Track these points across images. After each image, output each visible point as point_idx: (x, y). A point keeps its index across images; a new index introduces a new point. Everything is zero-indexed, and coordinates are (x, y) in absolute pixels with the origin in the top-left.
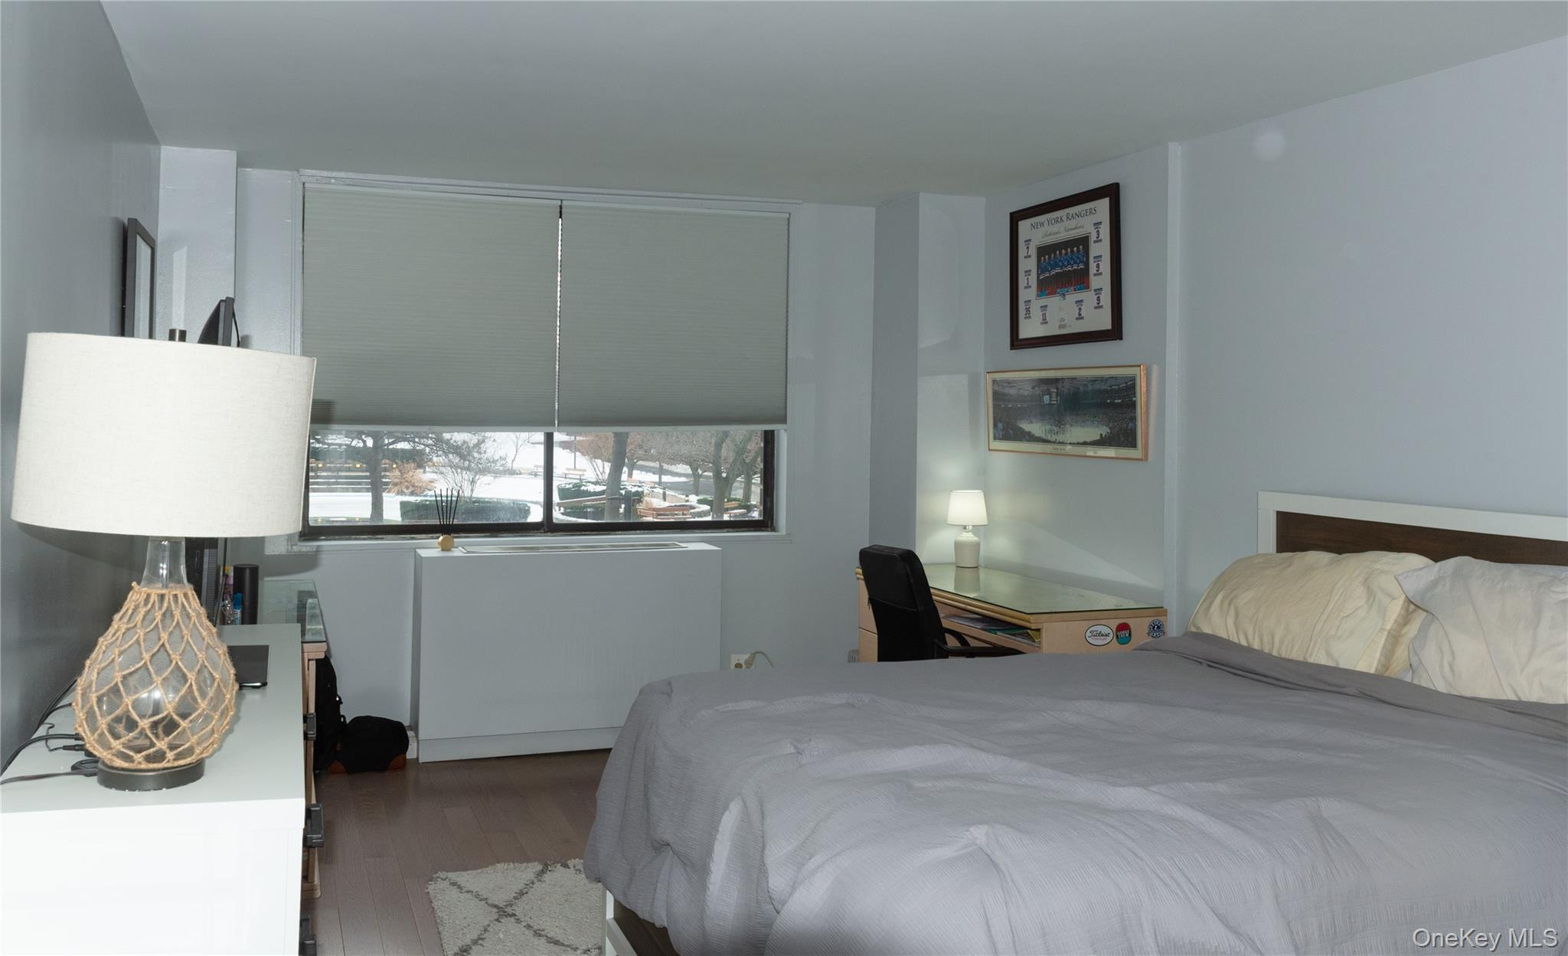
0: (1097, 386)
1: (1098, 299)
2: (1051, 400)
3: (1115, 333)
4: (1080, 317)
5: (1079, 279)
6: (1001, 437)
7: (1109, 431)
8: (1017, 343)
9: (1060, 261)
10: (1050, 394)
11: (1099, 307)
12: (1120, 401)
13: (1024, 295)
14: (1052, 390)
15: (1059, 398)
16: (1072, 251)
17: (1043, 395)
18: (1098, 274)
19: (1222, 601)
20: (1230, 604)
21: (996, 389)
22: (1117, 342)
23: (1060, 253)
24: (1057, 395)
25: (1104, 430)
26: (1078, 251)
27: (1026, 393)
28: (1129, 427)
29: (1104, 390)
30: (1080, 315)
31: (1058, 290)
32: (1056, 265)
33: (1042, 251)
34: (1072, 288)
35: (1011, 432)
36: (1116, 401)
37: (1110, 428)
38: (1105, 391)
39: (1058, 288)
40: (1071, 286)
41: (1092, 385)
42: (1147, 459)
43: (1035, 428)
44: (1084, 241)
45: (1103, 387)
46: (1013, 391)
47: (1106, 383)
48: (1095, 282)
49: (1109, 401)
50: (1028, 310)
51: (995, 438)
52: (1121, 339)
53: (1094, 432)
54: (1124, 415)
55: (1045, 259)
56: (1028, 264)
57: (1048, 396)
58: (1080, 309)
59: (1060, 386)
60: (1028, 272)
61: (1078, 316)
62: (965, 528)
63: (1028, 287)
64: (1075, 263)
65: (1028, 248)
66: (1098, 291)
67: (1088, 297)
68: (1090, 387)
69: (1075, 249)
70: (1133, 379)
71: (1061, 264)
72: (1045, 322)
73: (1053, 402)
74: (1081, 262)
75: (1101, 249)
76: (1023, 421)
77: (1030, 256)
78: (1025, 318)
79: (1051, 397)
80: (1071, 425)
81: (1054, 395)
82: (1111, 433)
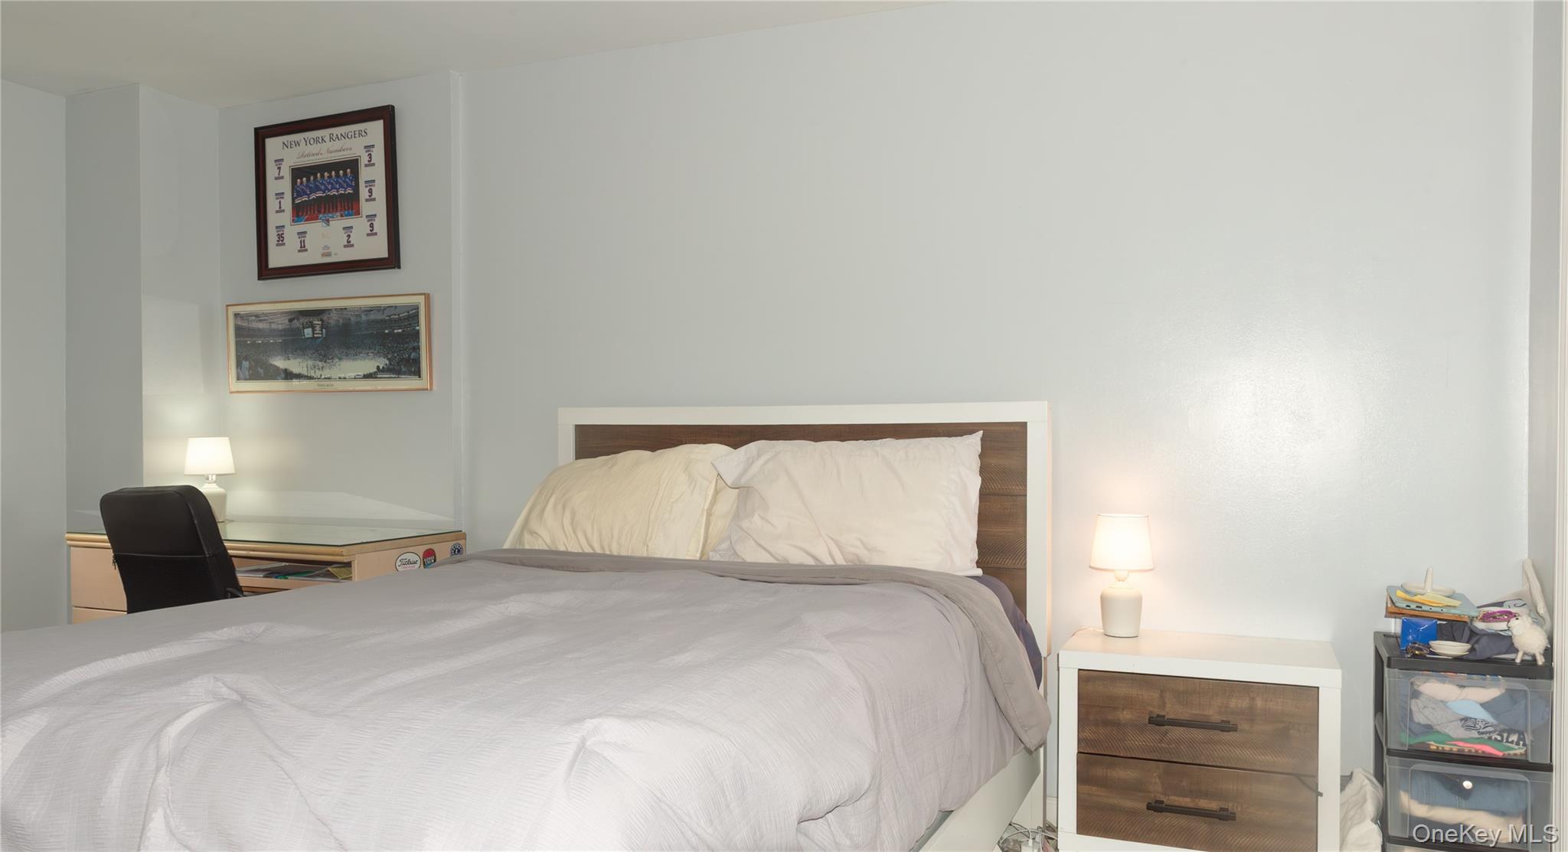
0: (372, 317)
1: (372, 226)
2: (314, 333)
3: (392, 260)
4: (349, 245)
5: (349, 204)
6: (248, 377)
7: (387, 362)
8: (265, 272)
9: (322, 184)
10: (313, 327)
11: (372, 233)
12: (400, 331)
13: (273, 220)
14: (315, 322)
15: (324, 330)
16: (338, 175)
17: (304, 328)
18: (371, 199)
19: (555, 506)
20: (564, 508)
21: (240, 323)
22: (396, 270)
23: (322, 176)
24: (322, 327)
25: (382, 362)
26: (345, 174)
27: (280, 327)
28: (412, 357)
29: (381, 320)
30: (349, 242)
31: (321, 216)
32: (319, 189)
33: (298, 173)
34: (338, 214)
35: (261, 371)
36: (396, 331)
37: (388, 359)
38: (383, 321)
39: (319, 212)
40: (337, 211)
41: (366, 315)
42: (431, 389)
43: (295, 365)
44: (353, 165)
45: (380, 317)
46: (261, 325)
47: (383, 314)
48: (366, 208)
49: (387, 331)
50: (281, 237)
51: (238, 379)
52: (399, 267)
53: (370, 365)
54: (406, 346)
55: (302, 183)
56: (279, 185)
57: (310, 330)
58: (349, 236)
59: (325, 317)
60: (280, 195)
61: (346, 243)
62: (208, 479)
63: (280, 211)
64: (341, 186)
65: (279, 168)
66: (371, 217)
67: (359, 224)
68: (364, 318)
69: (341, 172)
70: (417, 308)
71: (323, 187)
72: (303, 248)
73: (315, 335)
74: (349, 186)
75: (373, 173)
76: (279, 357)
77: (282, 178)
78: (277, 245)
79: (313, 330)
80: (340, 359)
81: (318, 328)
82: (390, 364)
